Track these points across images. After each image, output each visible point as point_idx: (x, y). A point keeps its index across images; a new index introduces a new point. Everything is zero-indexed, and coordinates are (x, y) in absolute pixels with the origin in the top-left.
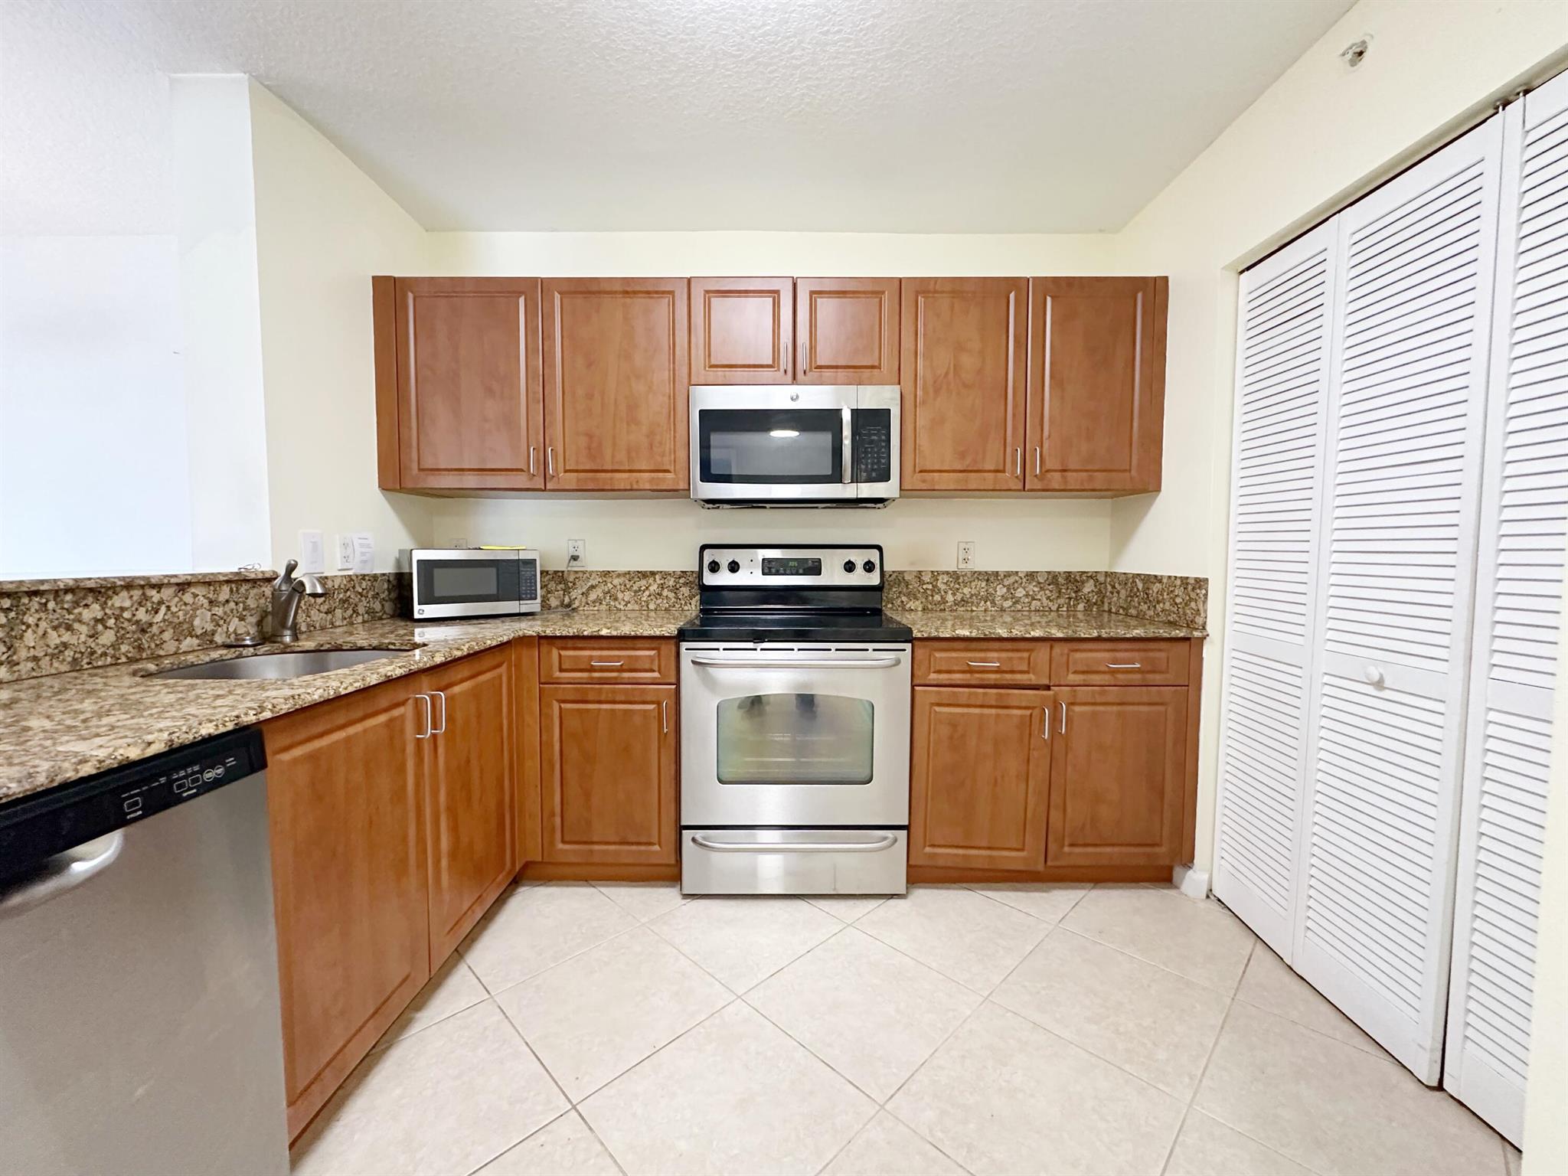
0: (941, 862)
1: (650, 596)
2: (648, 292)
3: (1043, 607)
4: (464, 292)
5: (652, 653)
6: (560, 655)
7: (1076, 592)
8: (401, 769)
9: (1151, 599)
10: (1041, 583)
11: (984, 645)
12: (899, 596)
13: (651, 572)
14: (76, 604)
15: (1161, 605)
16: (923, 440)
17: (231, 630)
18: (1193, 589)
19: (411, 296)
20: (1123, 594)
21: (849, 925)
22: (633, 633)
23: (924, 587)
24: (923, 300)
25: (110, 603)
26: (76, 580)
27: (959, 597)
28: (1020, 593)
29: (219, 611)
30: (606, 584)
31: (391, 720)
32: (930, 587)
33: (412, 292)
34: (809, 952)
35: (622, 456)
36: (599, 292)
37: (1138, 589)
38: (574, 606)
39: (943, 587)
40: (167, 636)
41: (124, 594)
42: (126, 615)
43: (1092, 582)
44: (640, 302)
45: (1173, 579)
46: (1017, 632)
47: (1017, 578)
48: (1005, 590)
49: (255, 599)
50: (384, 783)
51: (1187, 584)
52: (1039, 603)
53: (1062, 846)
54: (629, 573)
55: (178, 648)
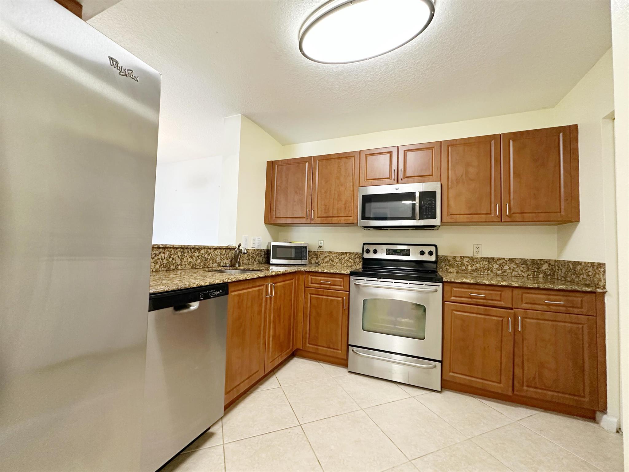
0: (458, 381)
1: (345, 261)
2: (346, 157)
3: (519, 275)
4: (291, 163)
5: (341, 280)
6: (311, 278)
7: (538, 269)
8: (261, 305)
9: (577, 273)
10: (518, 264)
11: (477, 287)
12: (445, 266)
13: (345, 252)
14: (194, 252)
15: (582, 276)
16: (452, 203)
17: (225, 262)
18: (597, 268)
19: (276, 166)
20: (563, 271)
21: (412, 397)
22: (335, 272)
23: (457, 263)
24: (451, 148)
25: (200, 252)
26: (195, 246)
27: (474, 268)
28: (506, 268)
29: (222, 257)
30: (330, 256)
31: (260, 290)
32: (460, 263)
33: (277, 165)
34: (393, 402)
35: (335, 212)
36: (330, 159)
37: (571, 269)
38: (319, 263)
39: (466, 263)
40: (211, 262)
41: (203, 250)
42: (203, 256)
43: (547, 264)
44: (343, 160)
45: (587, 263)
46: (493, 282)
47: (504, 261)
48: (498, 266)
49: (231, 254)
50: (256, 308)
51: (594, 266)
52: (516, 273)
53: (523, 386)
54: (338, 252)
55: (213, 266)
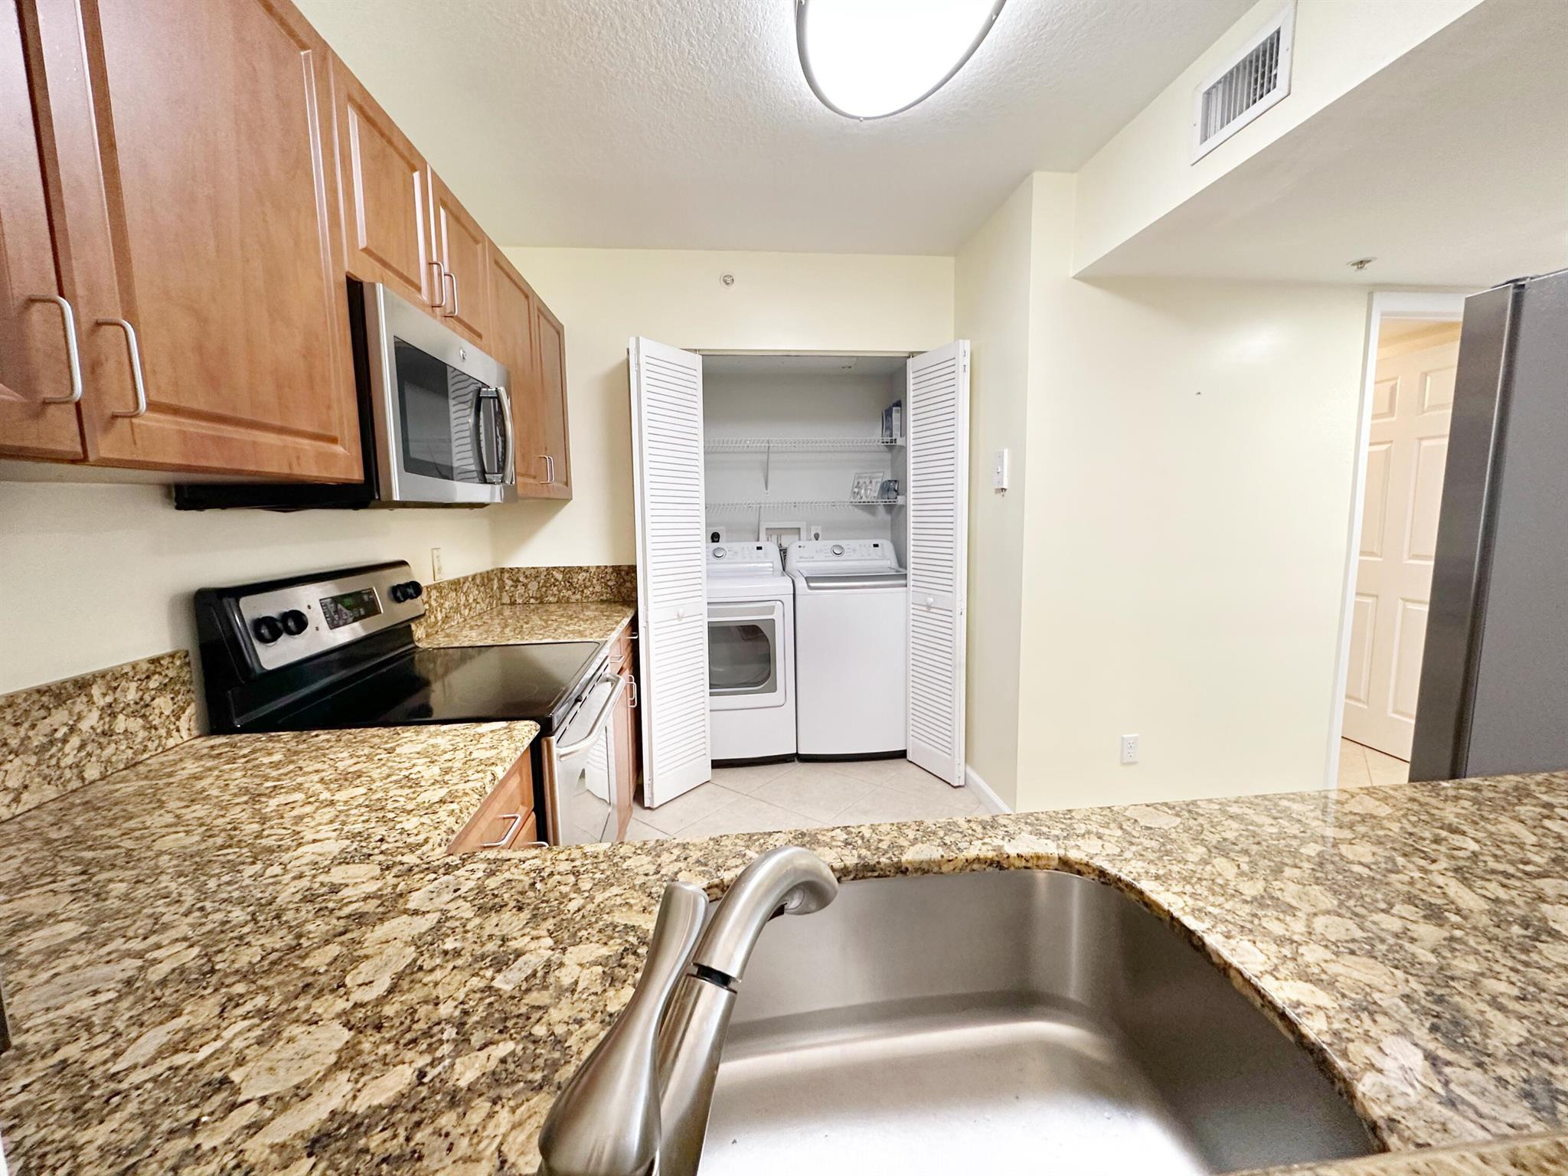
3: (481, 610)
7: (492, 590)
9: (575, 585)
10: (478, 585)
13: (73, 681)
15: (591, 589)
20: (533, 586)
27: (443, 613)
28: (471, 598)
37: (556, 580)
43: (496, 579)
45: (603, 568)
47: (468, 583)
48: (464, 597)
52: (479, 606)
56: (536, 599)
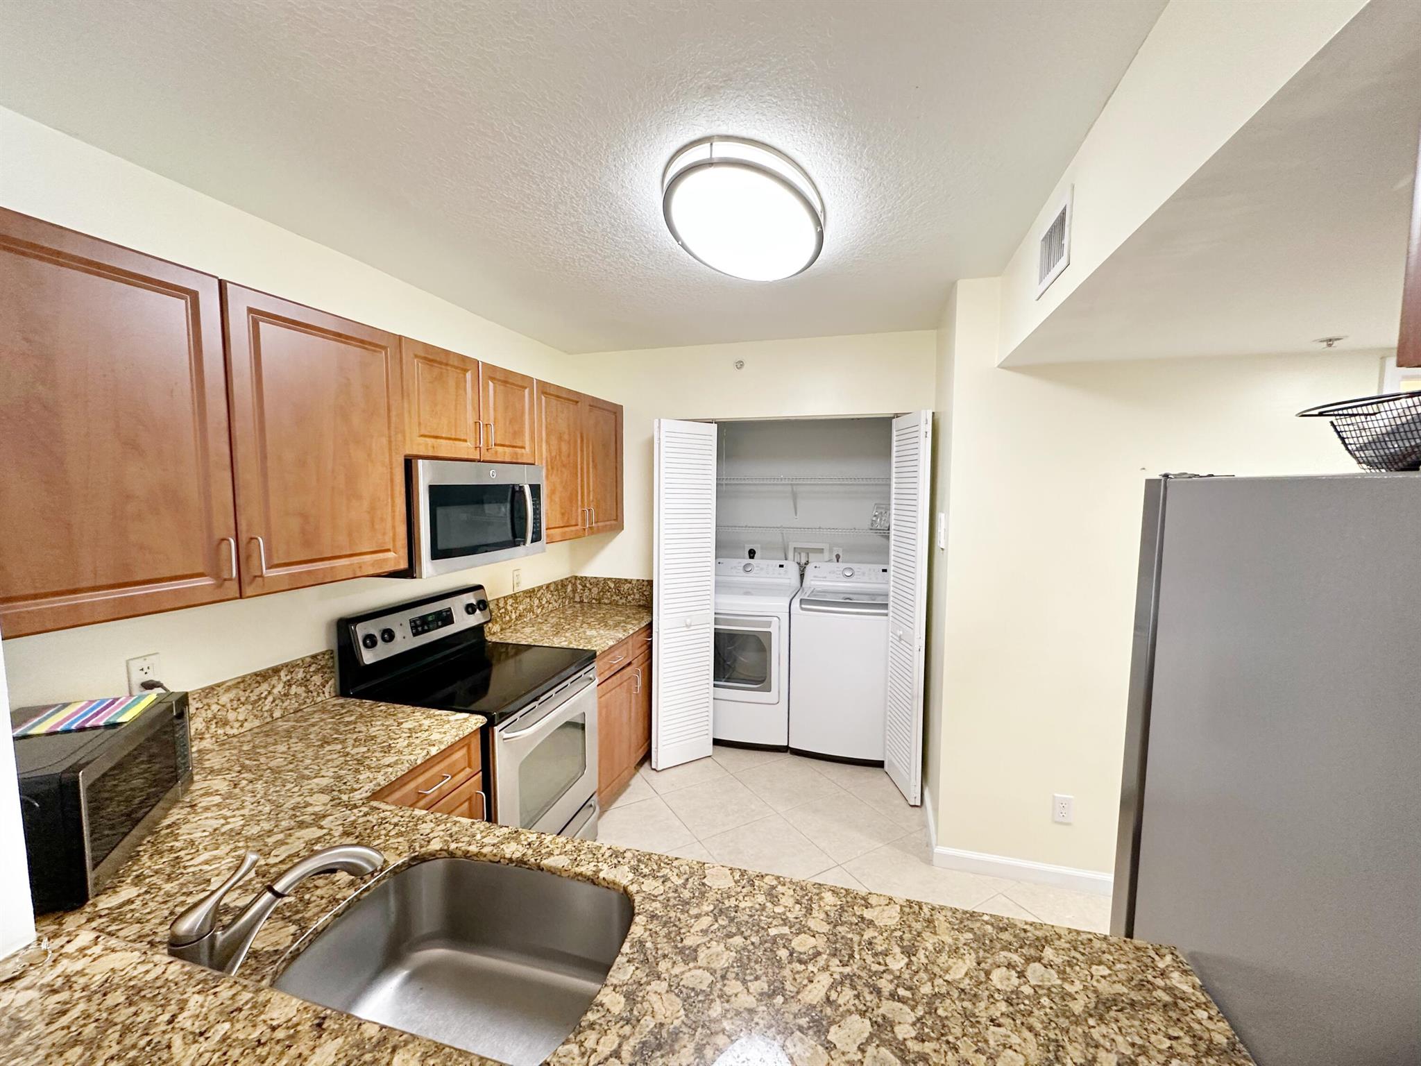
2: (362, 342)
3: (554, 608)
5: (464, 752)
9: (623, 593)
10: (552, 591)
13: (272, 669)
20: (595, 590)
22: (457, 739)
23: (500, 611)
24: (544, 398)
28: (544, 600)
32: (504, 610)
35: (342, 538)
43: (569, 584)
44: (355, 351)
47: (543, 590)
48: (538, 600)
52: (552, 606)
54: (243, 680)
56: (596, 600)
